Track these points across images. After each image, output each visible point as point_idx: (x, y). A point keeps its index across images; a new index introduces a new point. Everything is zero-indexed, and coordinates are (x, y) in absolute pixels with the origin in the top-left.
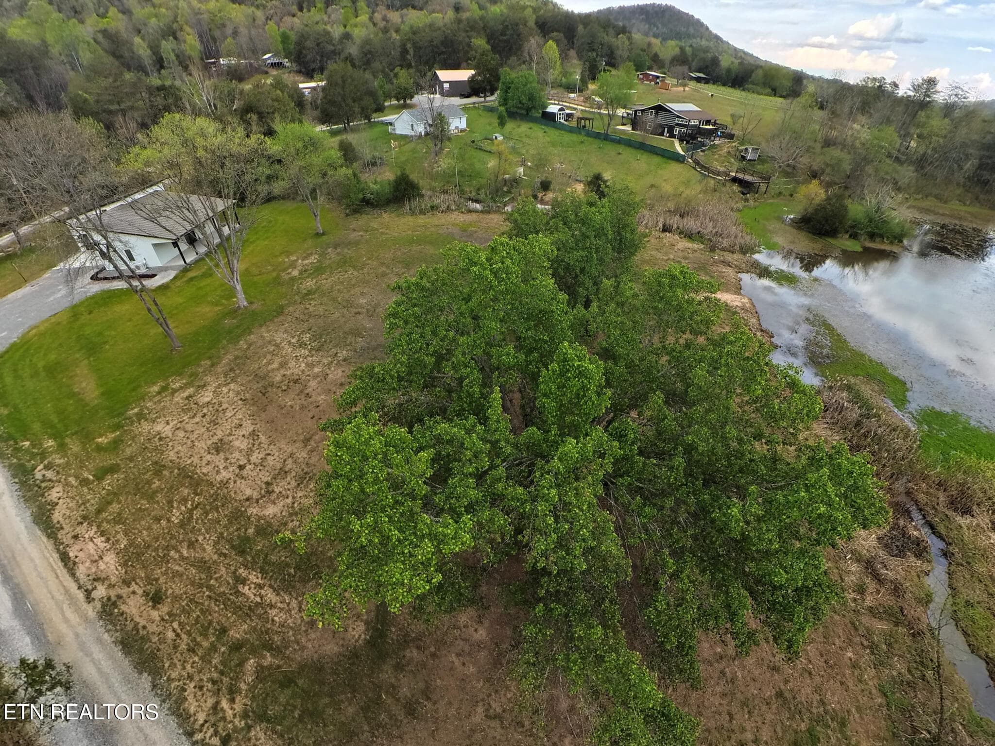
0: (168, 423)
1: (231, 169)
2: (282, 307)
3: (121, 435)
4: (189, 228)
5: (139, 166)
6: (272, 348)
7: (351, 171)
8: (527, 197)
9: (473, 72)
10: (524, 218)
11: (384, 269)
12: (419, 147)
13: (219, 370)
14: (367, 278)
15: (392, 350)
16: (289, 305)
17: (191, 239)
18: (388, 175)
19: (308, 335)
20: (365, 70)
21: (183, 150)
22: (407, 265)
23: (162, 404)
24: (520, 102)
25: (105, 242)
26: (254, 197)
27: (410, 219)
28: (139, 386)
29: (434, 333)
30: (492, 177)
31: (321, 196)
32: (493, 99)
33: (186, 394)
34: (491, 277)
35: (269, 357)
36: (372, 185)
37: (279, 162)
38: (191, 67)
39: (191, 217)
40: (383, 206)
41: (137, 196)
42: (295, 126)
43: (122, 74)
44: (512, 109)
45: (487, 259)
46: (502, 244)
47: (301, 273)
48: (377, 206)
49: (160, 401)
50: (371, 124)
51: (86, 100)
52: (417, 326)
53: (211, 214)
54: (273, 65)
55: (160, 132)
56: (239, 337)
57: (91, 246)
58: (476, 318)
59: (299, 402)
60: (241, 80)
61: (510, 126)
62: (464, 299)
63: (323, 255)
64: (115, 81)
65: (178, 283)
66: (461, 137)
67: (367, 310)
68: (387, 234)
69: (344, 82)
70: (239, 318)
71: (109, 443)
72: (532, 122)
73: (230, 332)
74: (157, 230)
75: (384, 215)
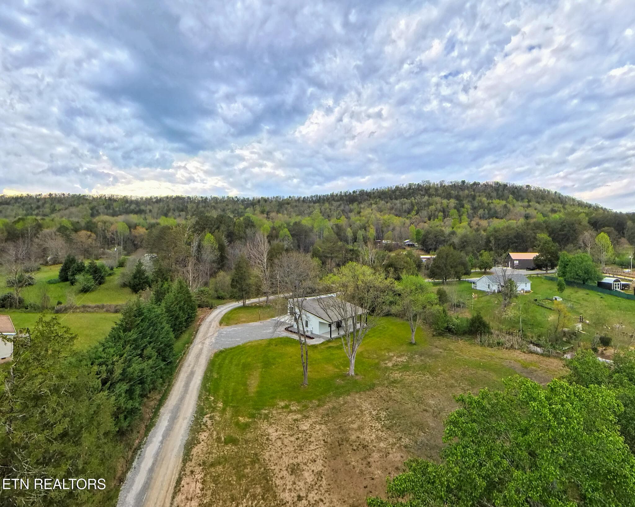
0: (276, 431)
1: (372, 294)
2: (374, 385)
3: (251, 423)
4: (340, 319)
5: (329, 282)
6: (358, 412)
7: (442, 308)
8: (587, 349)
9: (537, 254)
10: (584, 367)
11: (453, 381)
12: (493, 299)
13: (321, 411)
14: (439, 385)
15: (447, 456)
16: (379, 385)
17: (339, 325)
18: (467, 315)
19: (385, 413)
20: (461, 251)
21: (352, 280)
22: (473, 384)
23: (281, 416)
24: (577, 275)
25: (299, 313)
26: (379, 311)
27: (480, 348)
28: (275, 398)
29: (489, 455)
30: (552, 328)
31: (420, 319)
32: (554, 272)
33: (295, 417)
34: (550, 417)
35: (354, 417)
36: (454, 320)
37: (399, 295)
38: (368, 243)
39: (343, 313)
40: (460, 335)
41: (322, 296)
42: (413, 278)
43: (337, 242)
44: (570, 280)
45: (546, 398)
46: (562, 387)
47: (393, 366)
48: (456, 334)
49: (280, 413)
50: (460, 282)
51: (319, 250)
52: (473, 441)
53: (353, 315)
54: (409, 245)
55: (345, 270)
56: (341, 394)
57: (293, 313)
58: (532, 454)
59: (360, 466)
60: (390, 251)
61: (568, 291)
62: (521, 430)
63: (411, 358)
64: (334, 244)
65: (323, 347)
66: (526, 296)
67: (434, 411)
68: (460, 355)
69: (447, 256)
70: (346, 381)
71: (243, 423)
72: (589, 289)
73: (337, 388)
74: (325, 316)
75: (460, 342)
